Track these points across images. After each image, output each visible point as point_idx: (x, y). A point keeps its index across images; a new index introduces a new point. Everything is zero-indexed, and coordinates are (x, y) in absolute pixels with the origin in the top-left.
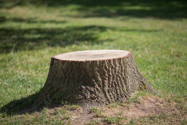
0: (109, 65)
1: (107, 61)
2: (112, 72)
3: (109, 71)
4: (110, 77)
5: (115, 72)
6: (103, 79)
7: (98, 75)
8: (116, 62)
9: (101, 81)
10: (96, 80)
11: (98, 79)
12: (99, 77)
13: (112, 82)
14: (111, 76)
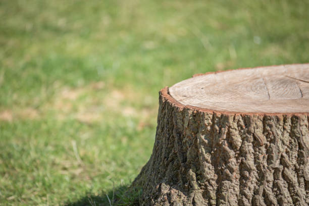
0: (244, 133)
1: (239, 117)
2: (256, 159)
3: (242, 153)
4: (247, 174)
5: (270, 159)
6: (222, 177)
7: (207, 161)
8: (271, 126)
9: (213, 182)
10: (201, 174)
11: (204, 171)
12: (209, 165)
13: (256, 192)
14: (250, 170)
